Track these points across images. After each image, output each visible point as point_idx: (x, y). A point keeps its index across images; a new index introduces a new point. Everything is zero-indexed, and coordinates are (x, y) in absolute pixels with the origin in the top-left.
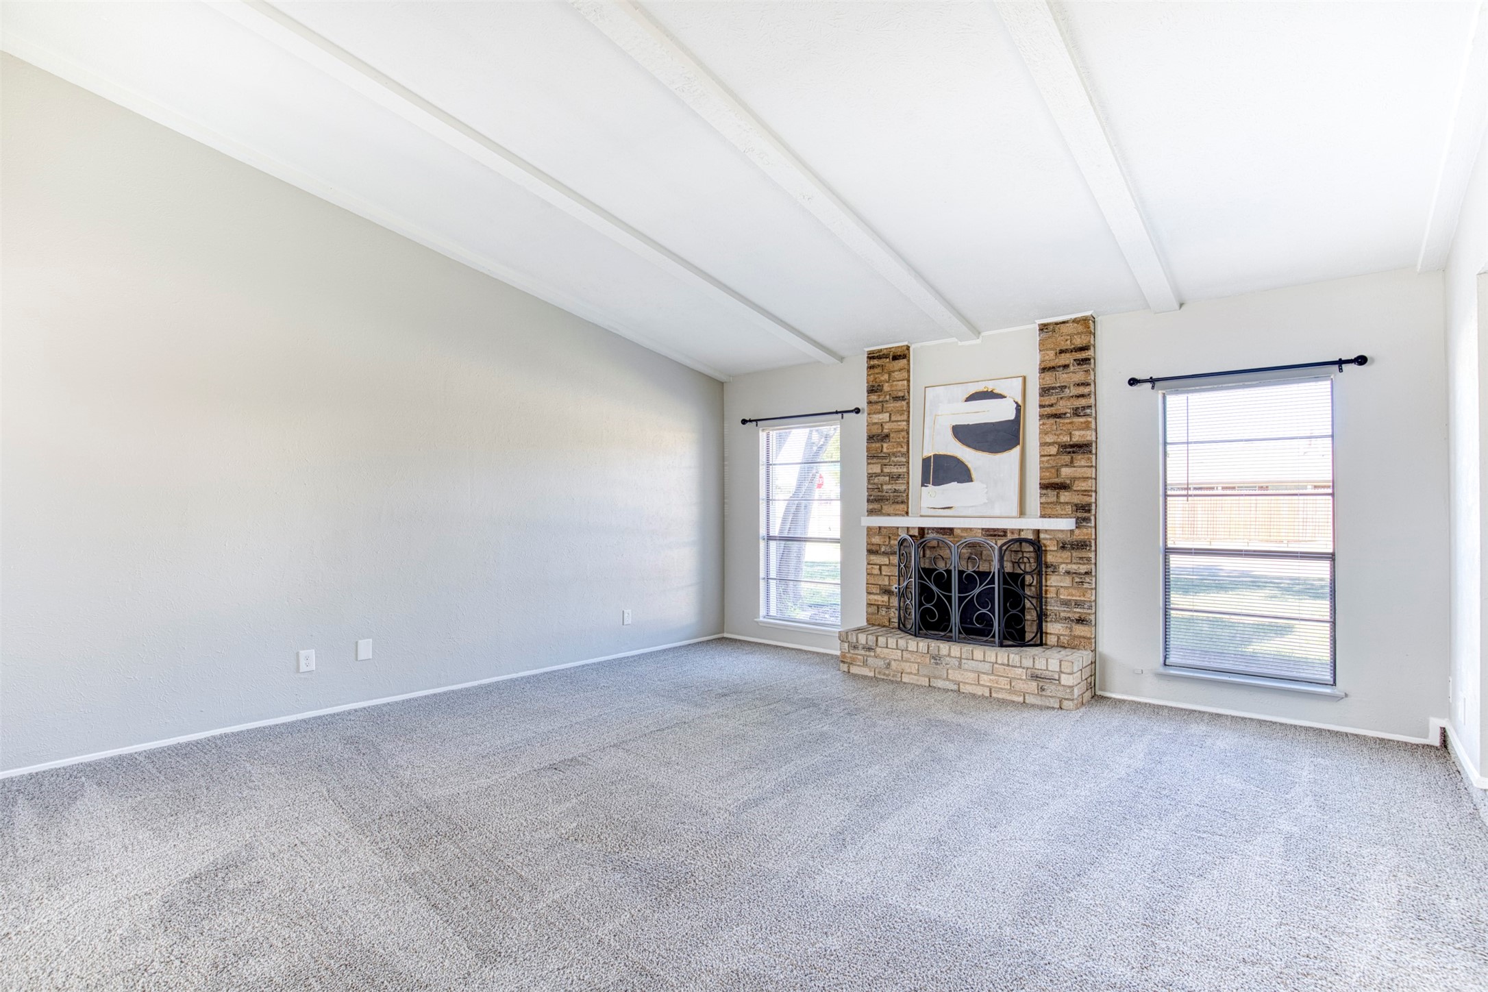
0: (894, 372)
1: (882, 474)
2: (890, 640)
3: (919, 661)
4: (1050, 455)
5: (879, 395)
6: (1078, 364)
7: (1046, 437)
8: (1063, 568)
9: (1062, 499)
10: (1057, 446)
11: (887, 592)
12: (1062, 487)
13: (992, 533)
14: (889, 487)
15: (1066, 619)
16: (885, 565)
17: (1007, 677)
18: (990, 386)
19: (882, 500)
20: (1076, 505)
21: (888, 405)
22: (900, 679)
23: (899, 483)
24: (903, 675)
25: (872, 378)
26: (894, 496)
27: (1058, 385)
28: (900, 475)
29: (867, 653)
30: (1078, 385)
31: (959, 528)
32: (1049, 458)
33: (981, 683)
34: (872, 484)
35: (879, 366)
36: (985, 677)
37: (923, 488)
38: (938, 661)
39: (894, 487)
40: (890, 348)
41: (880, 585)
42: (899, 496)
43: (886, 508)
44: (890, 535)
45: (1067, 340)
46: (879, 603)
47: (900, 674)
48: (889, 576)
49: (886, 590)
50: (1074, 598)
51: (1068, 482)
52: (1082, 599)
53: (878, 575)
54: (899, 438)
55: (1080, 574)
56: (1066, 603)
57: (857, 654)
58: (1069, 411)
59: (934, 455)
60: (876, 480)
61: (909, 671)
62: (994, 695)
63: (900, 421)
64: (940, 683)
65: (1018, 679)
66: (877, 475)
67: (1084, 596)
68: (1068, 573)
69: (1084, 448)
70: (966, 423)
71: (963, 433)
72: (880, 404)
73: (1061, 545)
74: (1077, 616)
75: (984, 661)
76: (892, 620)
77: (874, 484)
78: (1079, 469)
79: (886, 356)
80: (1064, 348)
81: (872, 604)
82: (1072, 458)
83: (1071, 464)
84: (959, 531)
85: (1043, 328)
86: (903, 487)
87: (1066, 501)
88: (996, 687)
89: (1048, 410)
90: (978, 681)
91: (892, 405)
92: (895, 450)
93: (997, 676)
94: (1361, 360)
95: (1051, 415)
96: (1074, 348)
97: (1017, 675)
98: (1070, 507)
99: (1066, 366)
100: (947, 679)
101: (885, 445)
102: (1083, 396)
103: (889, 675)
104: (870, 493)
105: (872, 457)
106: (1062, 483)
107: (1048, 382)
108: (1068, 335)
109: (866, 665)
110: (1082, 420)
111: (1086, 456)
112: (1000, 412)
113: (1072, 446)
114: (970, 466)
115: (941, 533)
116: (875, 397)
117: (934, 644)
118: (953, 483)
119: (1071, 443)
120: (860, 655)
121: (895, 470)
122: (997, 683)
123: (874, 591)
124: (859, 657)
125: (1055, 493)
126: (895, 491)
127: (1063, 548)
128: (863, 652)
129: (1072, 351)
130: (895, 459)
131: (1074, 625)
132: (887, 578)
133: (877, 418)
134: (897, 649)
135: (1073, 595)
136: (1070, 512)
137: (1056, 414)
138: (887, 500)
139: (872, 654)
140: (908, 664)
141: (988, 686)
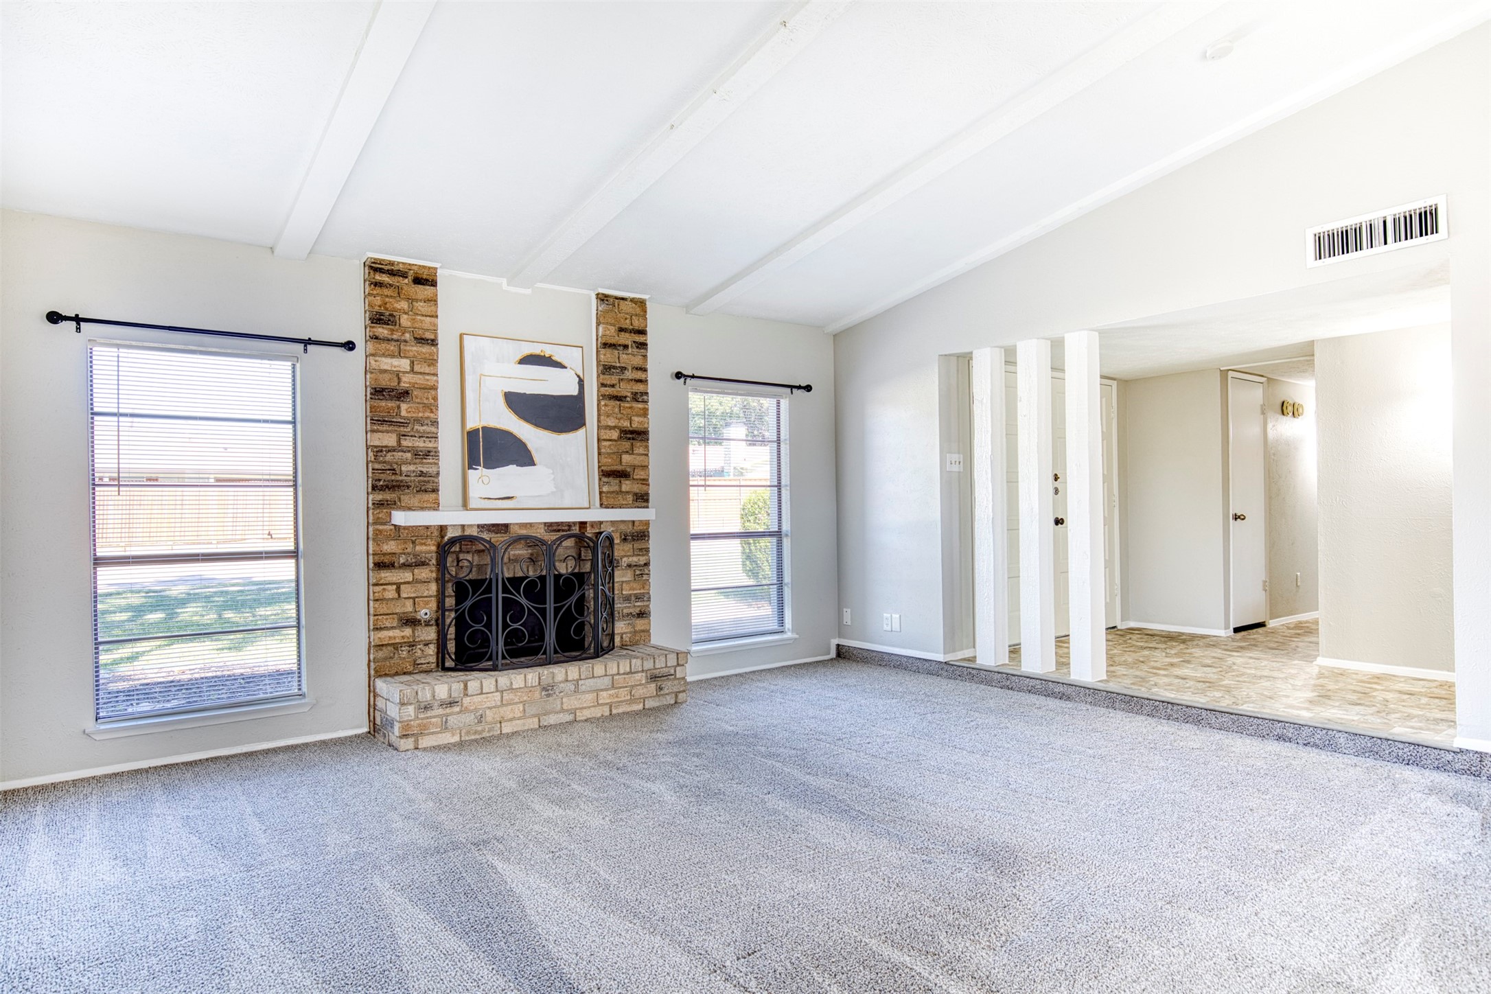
0: (417, 300)
1: (399, 448)
2: (485, 683)
3: (525, 698)
4: (610, 440)
5: (392, 330)
6: (637, 347)
7: (608, 420)
8: (625, 561)
9: (624, 489)
10: (618, 431)
11: (410, 621)
12: (622, 475)
13: (555, 528)
14: (412, 468)
15: (628, 616)
16: (408, 583)
17: (626, 687)
18: (548, 351)
19: (399, 487)
20: (636, 494)
21: (408, 348)
22: (499, 732)
23: (428, 463)
24: (503, 725)
25: (378, 301)
26: (419, 482)
27: (618, 365)
28: (429, 452)
29: (448, 710)
30: (637, 369)
31: (517, 524)
32: (610, 443)
33: (600, 702)
34: (380, 463)
35: (391, 285)
36: (604, 694)
37: (470, 471)
38: (550, 692)
39: (419, 469)
40: (410, 264)
41: (396, 614)
42: (429, 482)
43: (406, 499)
44: (414, 539)
45: (626, 319)
46: (397, 641)
47: (498, 725)
48: (414, 598)
49: (407, 621)
50: (635, 592)
51: (628, 470)
52: (642, 591)
53: (393, 599)
54: (427, 399)
55: (640, 566)
56: (627, 599)
57: (427, 718)
58: (629, 394)
59: (482, 428)
60: (389, 457)
61: (511, 716)
62: (614, 711)
63: (428, 374)
64: (552, 719)
65: (637, 685)
66: (391, 450)
67: (644, 587)
68: (629, 566)
69: (639, 435)
70: (522, 392)
71: (518, 403)
72: (394, 343)
73: (623, 537)
74: (637, 610)
75: (606, 675)
76: (418, 662)
77: (385, 462)
78: (638, 457)
79: (404, 275)
80: (623, 326)
81: (383, 645)
82: (632, 444)
83: (630, 452)
84: (516, 528)
85: (602, 298)
86: (432, 470)
87: (627, 490)
88: (615, 702)
89: (609, 391)
90: (597, 701)
91: (415, 349)
92: (420, 415)
93: (617, 688)
94: (808, 388)
95: (611, 397)
96: (633, 329)
97: (638, 680)
98: (630, 496)
99: (626, 347)
100: (562, 711)
101: (404, 406)
102: (640, 381)
103: (483, 731)
104: (378, 476)
105: (378, 421)
106: (623, 471)
107: (609, 360)
108: (627, 314)
109: (446, 728)
110: (640, 406)
111: (644, 444)
112: (558, 384)
113: (632, 432)
114: (530, 446)
115: (493, 531)
116: (386, 332)
117: (545, 671)
118: (511, 466)
119: (631, 429)
120: (434, 717)
121: (421, 444)
122: (617, 697)
123: (388, 625)
124: (433, 720)
125: (618, 481)
126: (422, 474)
127: (625, 540)
128: (441, 711)
129: (631, 332)
130: (421, 429)
131: (634, 619)
132: (409, 604)
133: (387, 363)
134: (497, 691)
135: (634, 589)
136: (631, 502)
137: (617, 396)
138: (408, 487)
139: (456, 709)
140: (510, 707)
141: (607, 704)
